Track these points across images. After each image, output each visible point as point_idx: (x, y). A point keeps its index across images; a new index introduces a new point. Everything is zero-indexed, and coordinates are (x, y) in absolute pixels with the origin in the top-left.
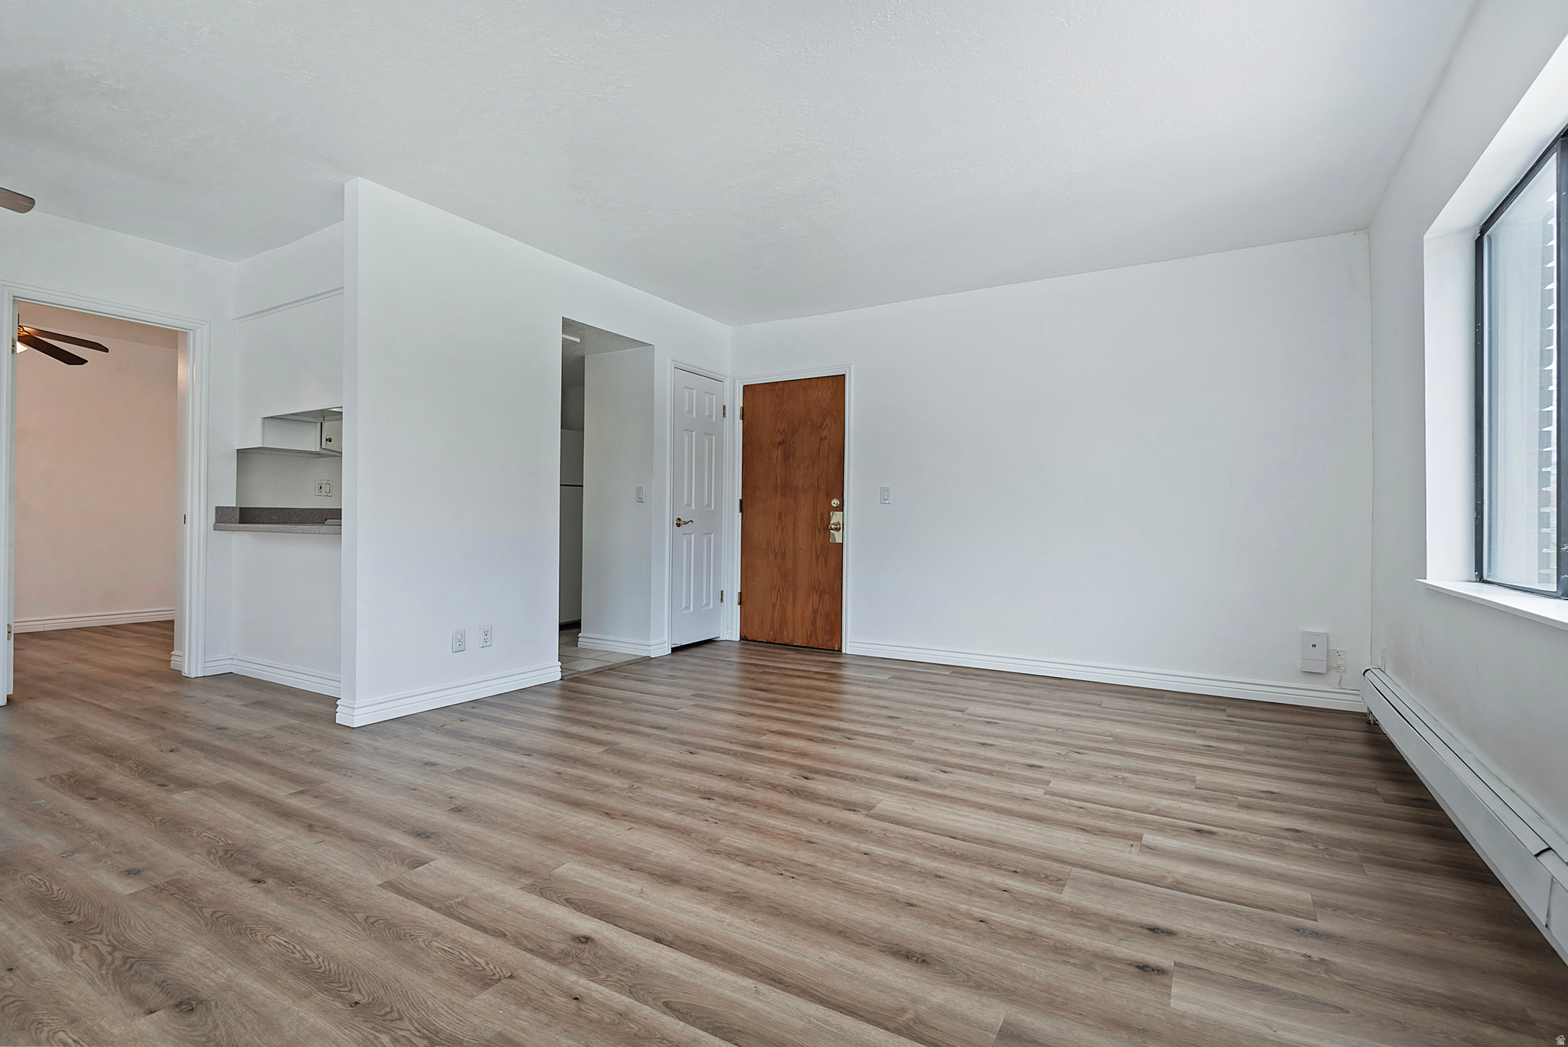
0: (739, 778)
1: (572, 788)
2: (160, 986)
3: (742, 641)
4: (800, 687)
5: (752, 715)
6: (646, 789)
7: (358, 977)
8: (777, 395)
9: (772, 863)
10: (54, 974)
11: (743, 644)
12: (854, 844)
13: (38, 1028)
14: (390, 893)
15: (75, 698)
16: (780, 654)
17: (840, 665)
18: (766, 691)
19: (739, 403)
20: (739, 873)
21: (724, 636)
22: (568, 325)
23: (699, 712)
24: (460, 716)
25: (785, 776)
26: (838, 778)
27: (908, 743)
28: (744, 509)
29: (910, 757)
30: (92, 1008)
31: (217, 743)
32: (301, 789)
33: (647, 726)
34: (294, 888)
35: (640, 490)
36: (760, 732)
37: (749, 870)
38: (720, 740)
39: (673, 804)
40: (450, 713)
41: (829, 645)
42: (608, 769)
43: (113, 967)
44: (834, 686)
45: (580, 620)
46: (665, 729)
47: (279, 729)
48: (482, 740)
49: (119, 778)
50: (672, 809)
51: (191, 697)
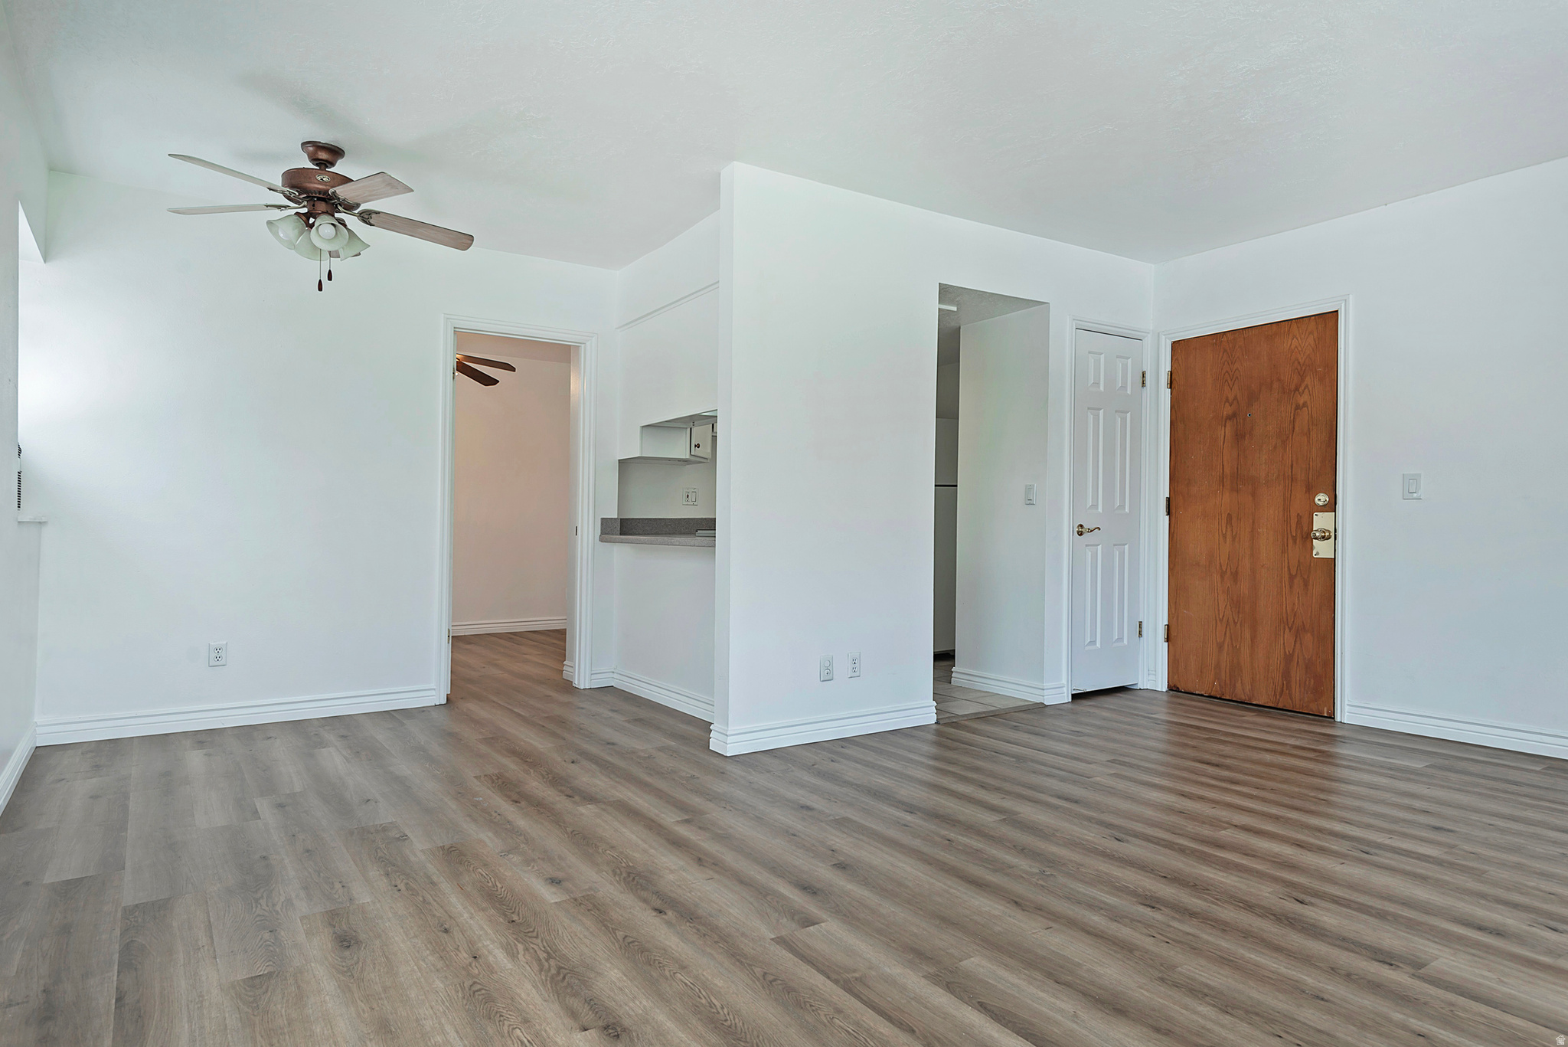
0: (1196, 886)
1: (967, 862)
2: (589, 1004)
3: (1171, 692)
4: (1271, 765)
5: (1201, 798)
6: (1062, 879)
7: (763, 1040)
8: (1225, 351)
9: (1262, 1017)
10: (507, 970)
11: (1172, 696)
12: (1397, 1016)
13: (500, 1021)
14: (784, 951)
15: (494, 702)
16: (1231, 714)
17: (1332, 739)
18: (1217, 765)
19: (1166, 366)
20: (1211, 1020)
21: (1143, 683)
22: (946, 292)
23: (1121, 785)
24: (830, 755)
25: (1266, 893)
26: (1355, 909)
27: (1478, 875)
28: (1173, 511)
29: (1483, 896)
30: (538, 1012)
31: (609, 758)
32: (687, 817)
33: (1052, 796)
34: (692, 925)
35: (1029, 489)
36: (1216, 823)
37: (1226, 1019)
38: (1157, 826)
39: (1102, 906)
40: (819, 751)
41: (1313, 708)
42: (1008, 844)
43: (550, 974)
44: (1326, 769)
45: (954, 650)
46: (1076, 802)
47: (661, 749)
48: (858, 787)
49: (535, 784)
50: (1102, 912)
51: (582, 708)
